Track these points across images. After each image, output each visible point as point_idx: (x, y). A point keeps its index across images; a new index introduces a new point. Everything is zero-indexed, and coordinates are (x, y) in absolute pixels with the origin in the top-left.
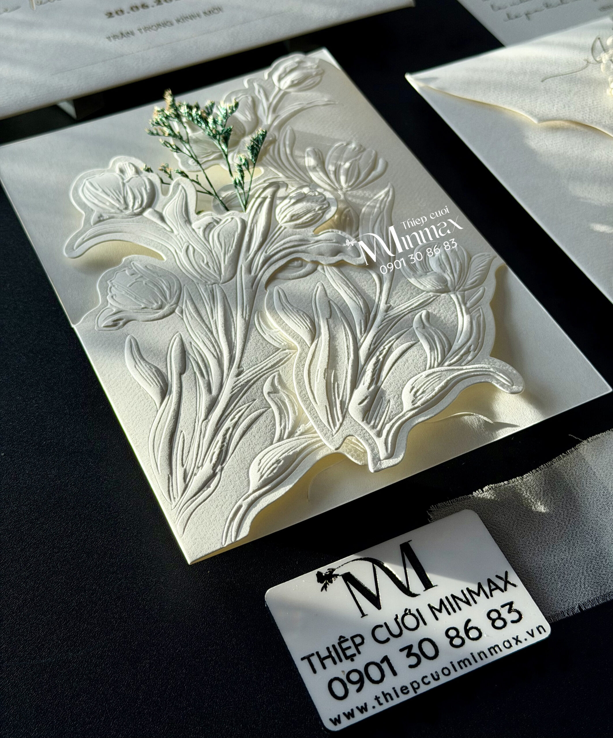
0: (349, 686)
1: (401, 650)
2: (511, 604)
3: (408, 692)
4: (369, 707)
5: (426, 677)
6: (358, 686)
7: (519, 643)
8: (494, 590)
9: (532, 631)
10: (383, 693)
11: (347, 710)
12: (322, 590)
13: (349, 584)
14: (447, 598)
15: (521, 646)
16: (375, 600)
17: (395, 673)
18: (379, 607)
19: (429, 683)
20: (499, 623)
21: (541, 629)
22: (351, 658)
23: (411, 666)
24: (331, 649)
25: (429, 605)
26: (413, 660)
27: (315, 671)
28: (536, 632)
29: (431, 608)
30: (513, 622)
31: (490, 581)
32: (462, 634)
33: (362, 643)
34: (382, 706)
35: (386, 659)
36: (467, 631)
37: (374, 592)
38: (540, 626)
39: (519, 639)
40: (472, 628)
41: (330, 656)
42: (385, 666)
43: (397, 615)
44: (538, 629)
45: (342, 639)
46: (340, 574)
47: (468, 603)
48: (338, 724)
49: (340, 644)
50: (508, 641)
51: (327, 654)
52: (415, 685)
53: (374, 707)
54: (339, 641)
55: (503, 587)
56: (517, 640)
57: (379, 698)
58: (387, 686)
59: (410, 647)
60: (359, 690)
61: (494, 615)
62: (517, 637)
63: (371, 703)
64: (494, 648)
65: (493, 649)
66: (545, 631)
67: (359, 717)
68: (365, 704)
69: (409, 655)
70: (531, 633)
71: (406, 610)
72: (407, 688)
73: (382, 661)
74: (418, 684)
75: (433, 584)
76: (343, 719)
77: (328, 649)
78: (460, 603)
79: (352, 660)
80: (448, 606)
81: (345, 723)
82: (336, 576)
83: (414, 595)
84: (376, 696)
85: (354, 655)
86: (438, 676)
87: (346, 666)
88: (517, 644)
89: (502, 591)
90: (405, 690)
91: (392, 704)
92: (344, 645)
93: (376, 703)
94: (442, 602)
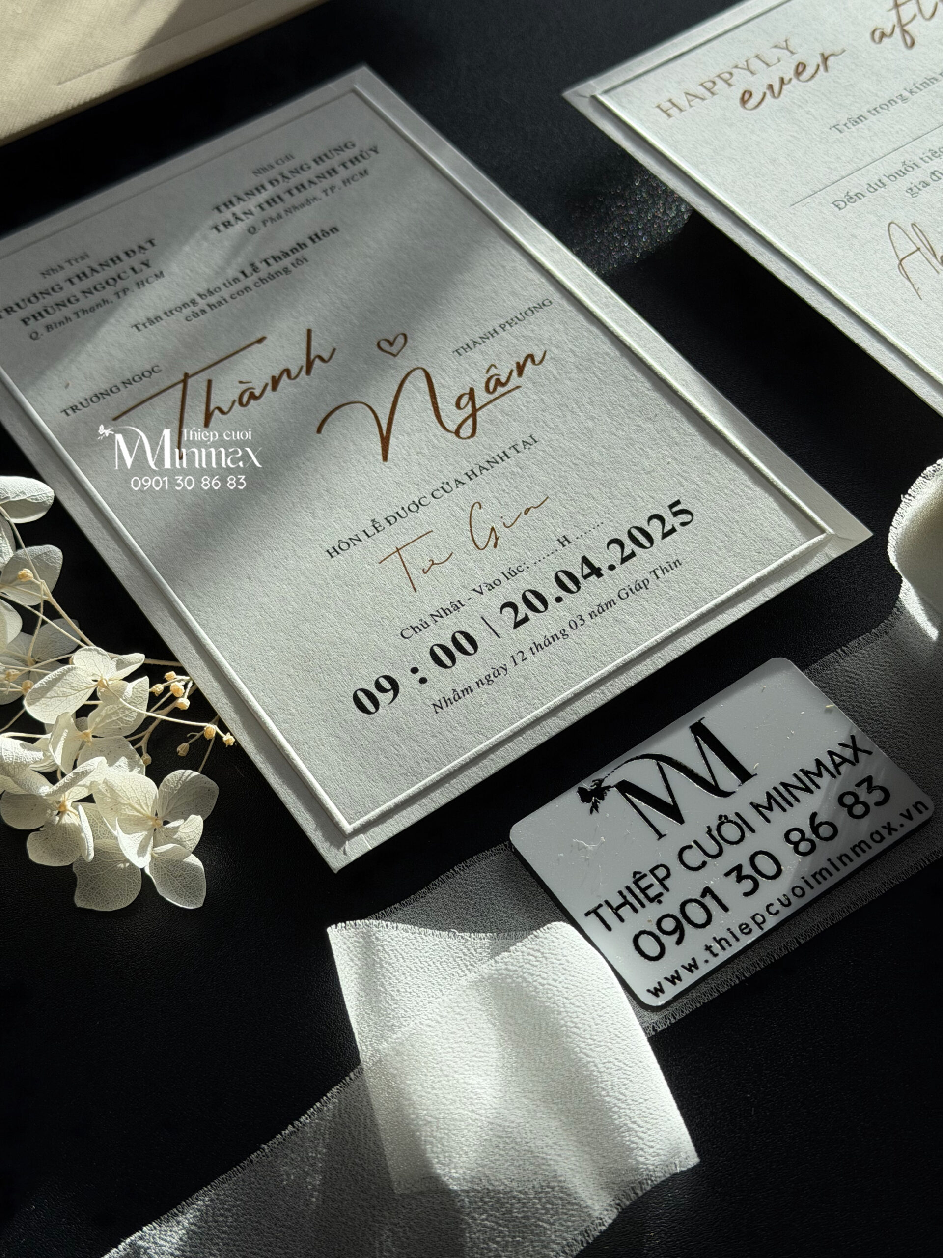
0: (664, 938)
1: (727, 874)
2: (869, 779)
3: (751, 931)
4: (700, 963)
5: (771, 904)
6: (676, 936)
7: (892, 832)
8: (841, 764)
9: (908, 811)
10: (714, 938)
11: (670, 973)
12: (591, 812)
13: (630, 796)
14: (775, 789)
15: (896, 836)
16: (673, 811)
17: (726, 909)
18: (681, 820)
19: (778, 912)
20: (859, 809)
21: (919, 806)
22: (657, 899)
23: (746, 894)
24: (626, 893)
25: (752, 804)
26: (748, 885)
27: (609, 928)
28: (914, 812)
29: (756, 807)
30: (877, 804)
31: (831, 753)
32: (809, 833)
33: (668, 875)
34: (717, 958)
35: (707, 891)
36: (815, 829)
37: (669, 800)
38: (917, 803)
39: (893, 826)
40: (821, 824)
41: (626, 902)
42: (708, 901)
43: (709, 827)
44: (915, 806)
45: (638, 876)
46: (612, 785)
47: (808, 790)
48: (660, 994)
49: (636, 883)
50: (877, 832)
51: (621, 901)
52: (759, 919)
53: (707, 961)
54: (633, 879)
55: (852, 759)
56: (890, 829)
57: (711, 947)
58: (718, 928)
59: (739, 868)
60: (679, 942)
61: (849, 800)
62: (889, 823)
63: (702, 956)
64: (859, 845)
65: (859, 847)
66: (927, 808)
67: (688, 979)
68: (693, 959)
69: (740, 878)
70: (905, 813)
71: (720, 817)
72: (747, 926)
73: (703, 895)
74: (762, 916)
75: (752, 774)
76: (667, 985)
77: (620, 893)
78: (796, 792)
79: (660, 902)
80: (779, 799)
81: (671, 991)
82: (608, 788)
83: (725, 794)
84: (706, 946)
85: (661, 894)
86: (788, 899)
87: (653, 912)
88: (890, 834)
89: (853, 764)
90: (744, 928)
91: (730, 952)
92: (643, 883)
93: (708, 955)
94: (769, 796)
